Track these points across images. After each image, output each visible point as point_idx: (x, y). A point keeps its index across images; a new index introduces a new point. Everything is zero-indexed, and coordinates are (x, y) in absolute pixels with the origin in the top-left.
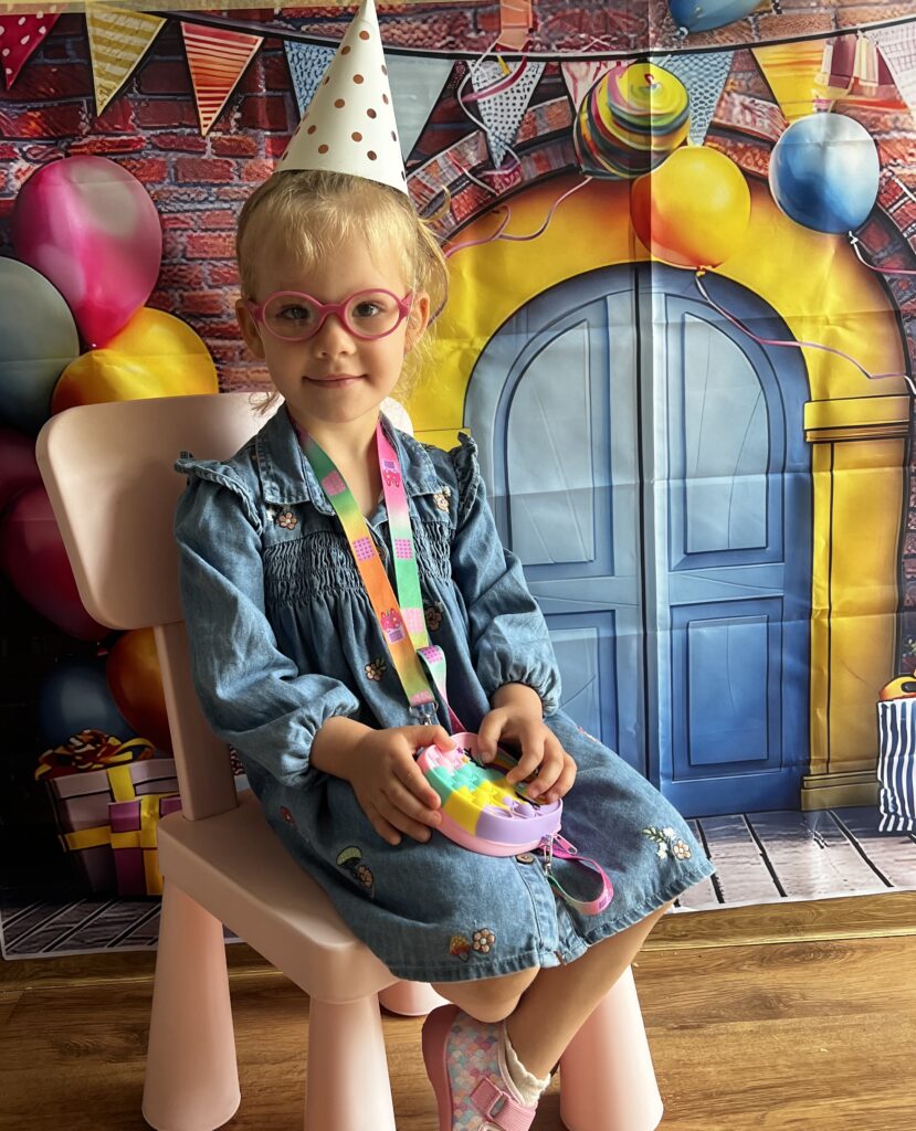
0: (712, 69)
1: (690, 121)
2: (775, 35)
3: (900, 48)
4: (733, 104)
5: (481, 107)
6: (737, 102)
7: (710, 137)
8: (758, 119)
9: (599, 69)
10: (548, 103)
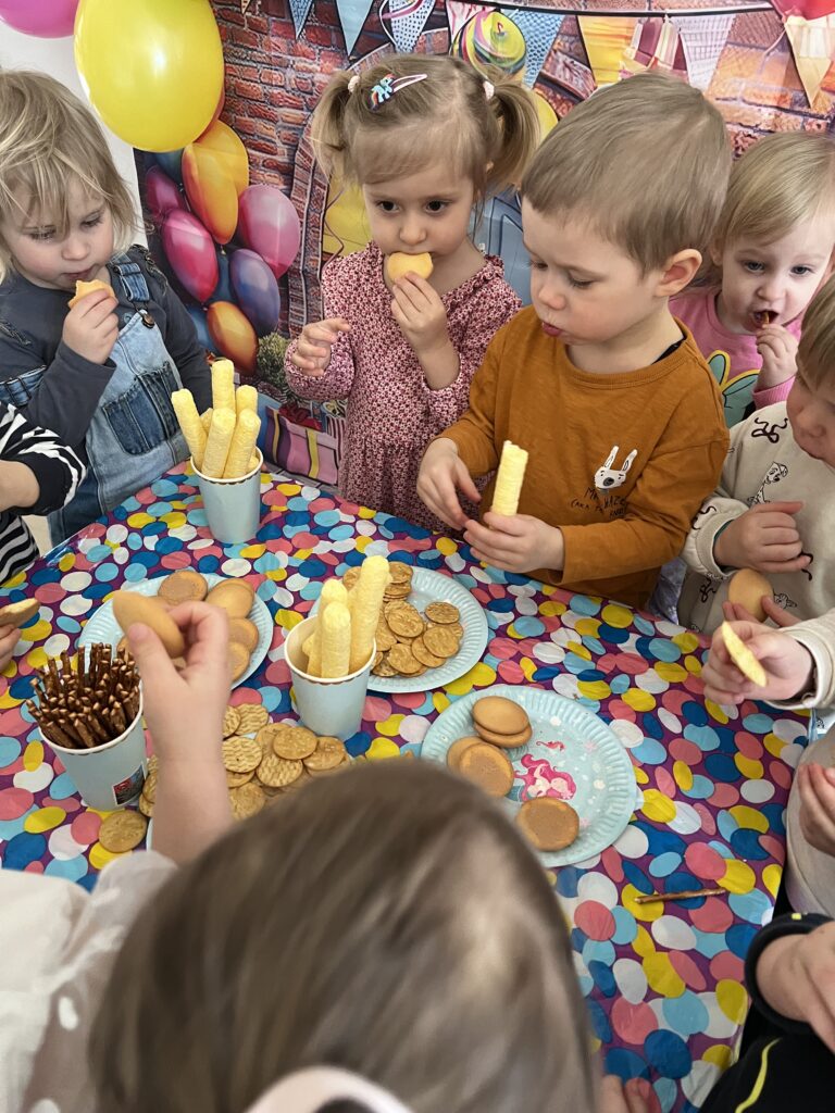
0: (547, 28)
1: (525, 68)
2: (598, 7)
3: (699, 37)
4: (558, 61)
5: (393, 25)
6: (561, 60)
7: (538, 85)
8: (574, 78)
9: (470, 10)
10: (435, 31)
